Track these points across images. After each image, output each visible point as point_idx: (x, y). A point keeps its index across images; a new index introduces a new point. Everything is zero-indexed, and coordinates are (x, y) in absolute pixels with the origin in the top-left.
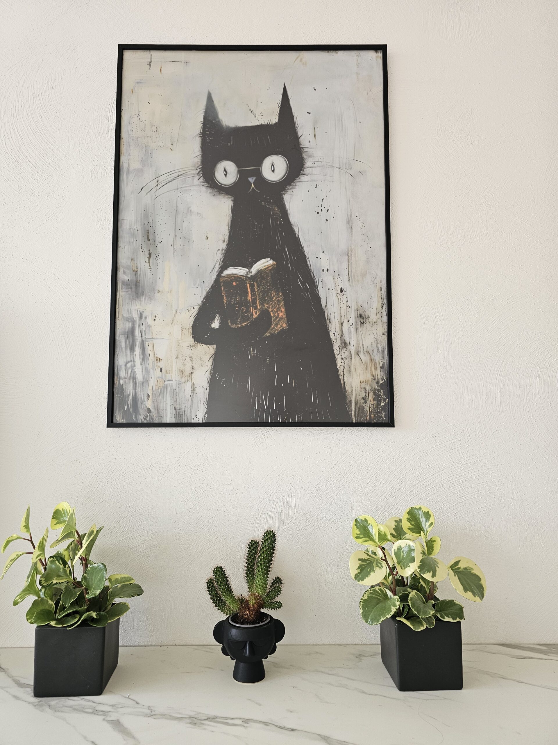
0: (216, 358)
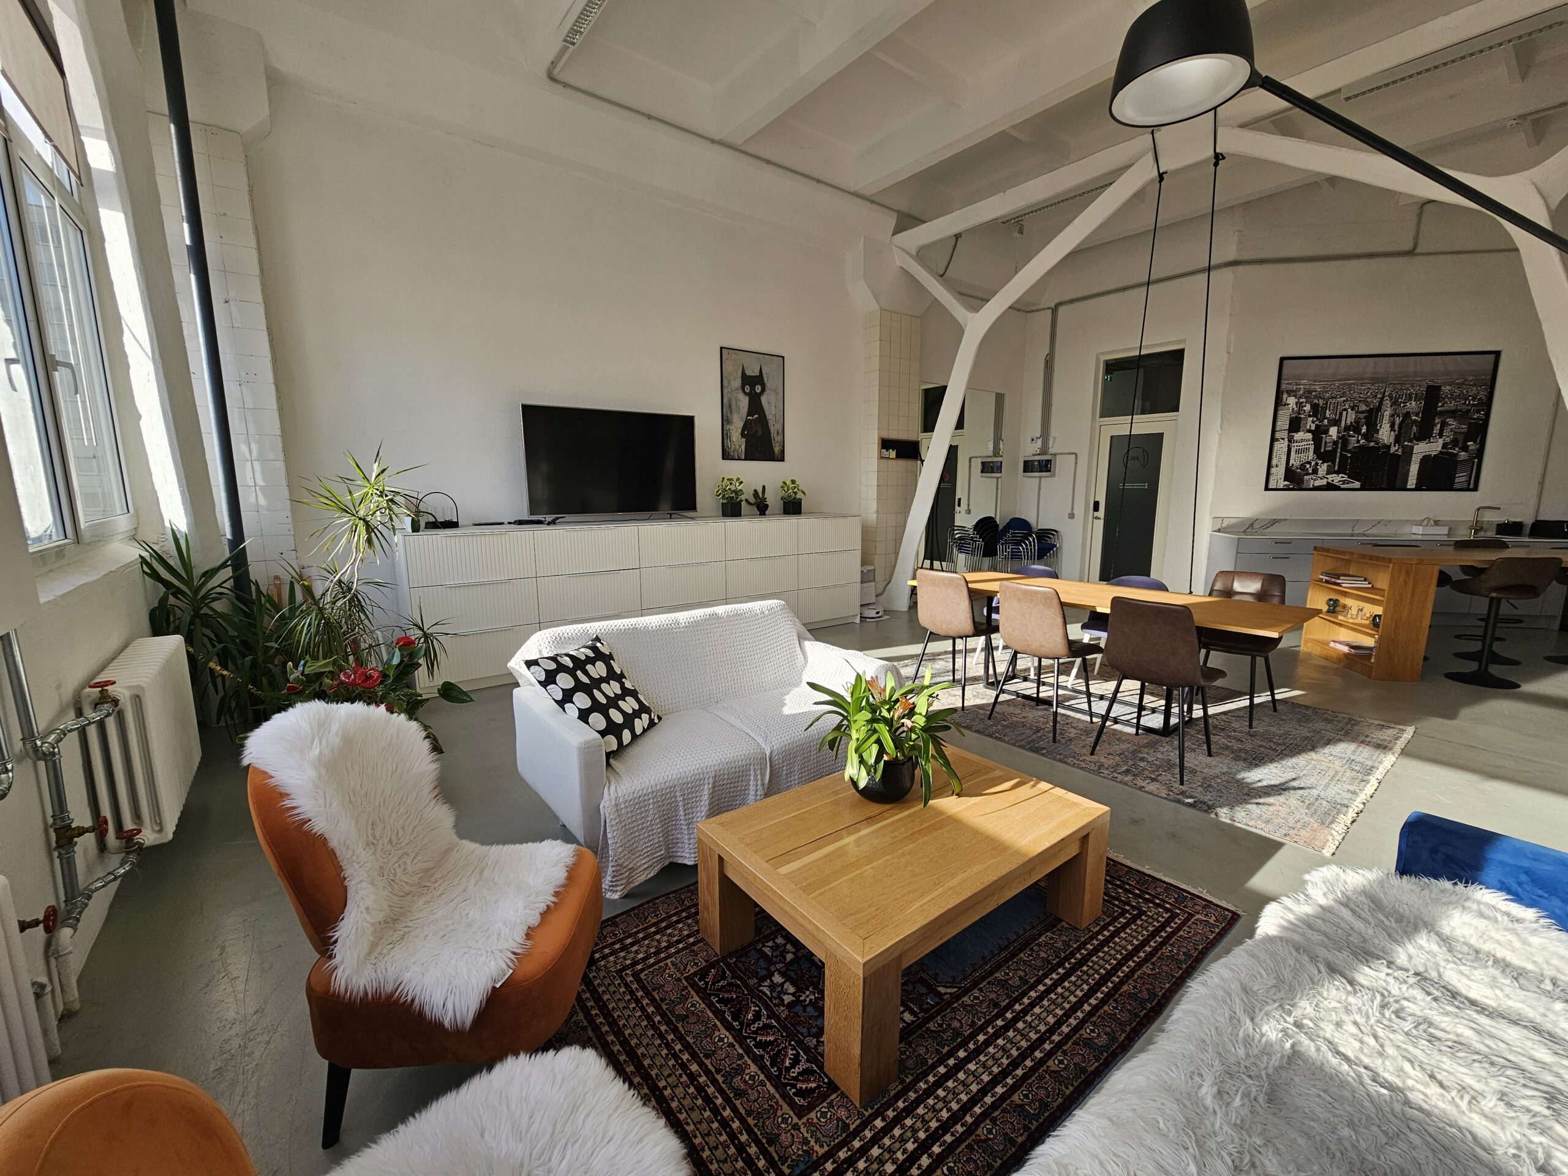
0: (746, 442)
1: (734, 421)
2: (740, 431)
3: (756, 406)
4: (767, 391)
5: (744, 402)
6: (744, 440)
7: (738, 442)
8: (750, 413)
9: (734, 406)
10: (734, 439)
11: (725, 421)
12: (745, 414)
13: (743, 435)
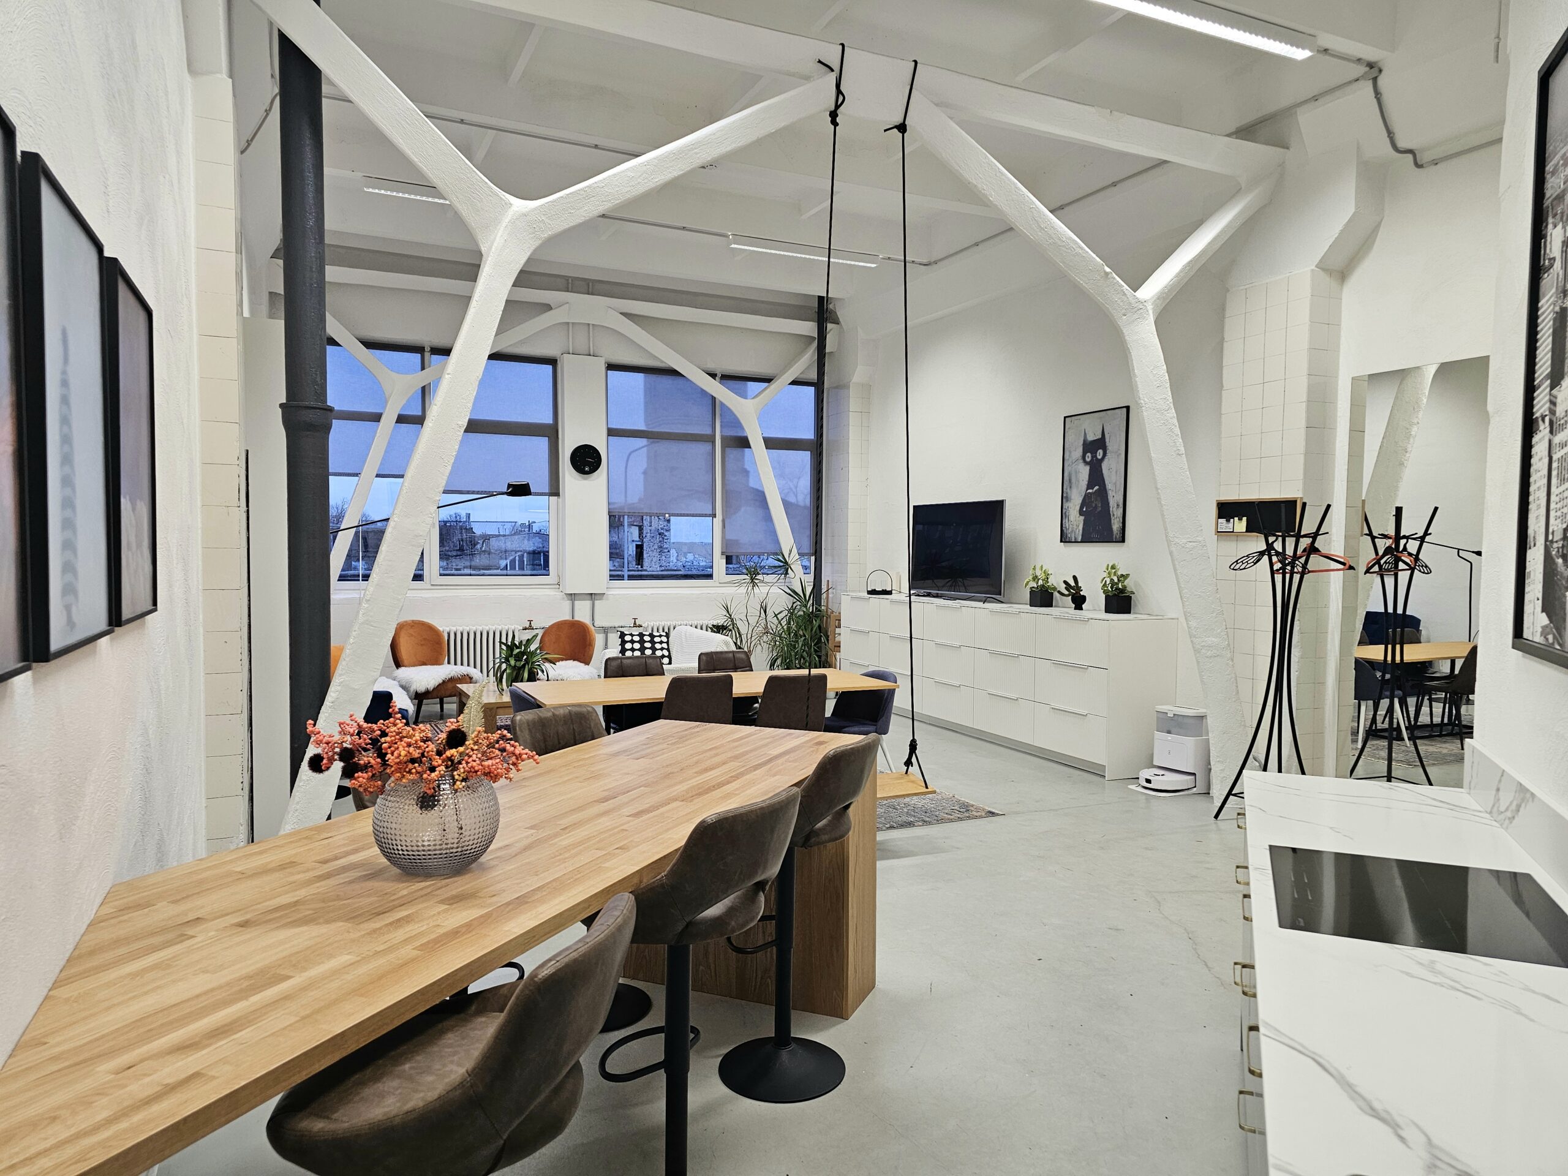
0: (1084, 521)
1: (1073, 497)
2: (1078, 508)
3: (1096, 477)
4: (1109, 454)
5: (1084, 472)
6: (1082, 518)
7: (1077, 523)
8: (1089, 486)
9: (1073, 480)
10: (1072, 518)
11: (1064, 498)
12: (1085, 487)
13: (1081, 513)
